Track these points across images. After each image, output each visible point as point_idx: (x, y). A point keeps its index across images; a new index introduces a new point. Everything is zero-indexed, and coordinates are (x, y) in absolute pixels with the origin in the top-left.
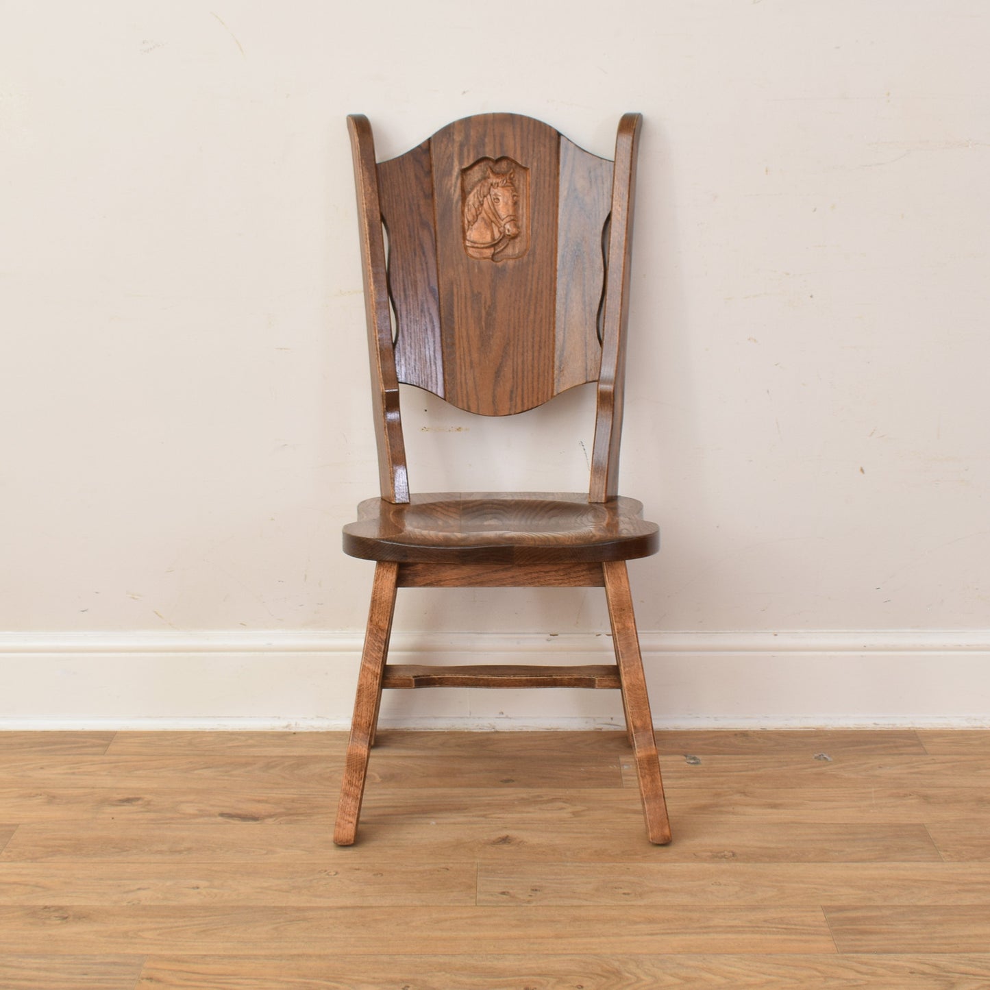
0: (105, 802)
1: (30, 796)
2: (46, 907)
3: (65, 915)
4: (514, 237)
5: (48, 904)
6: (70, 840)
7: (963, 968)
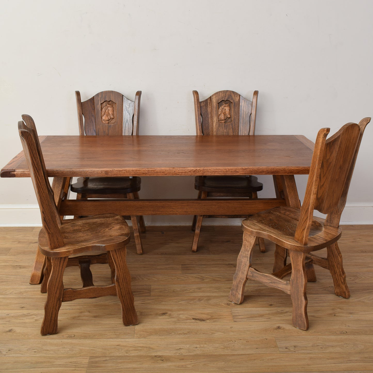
0: (31, 243)
1: (14, 242)
2: (16, 265)
3: (20, 267)
4: (113, 118)
5: (17, 265)
6: (23, 251)
7: (207, 277)
